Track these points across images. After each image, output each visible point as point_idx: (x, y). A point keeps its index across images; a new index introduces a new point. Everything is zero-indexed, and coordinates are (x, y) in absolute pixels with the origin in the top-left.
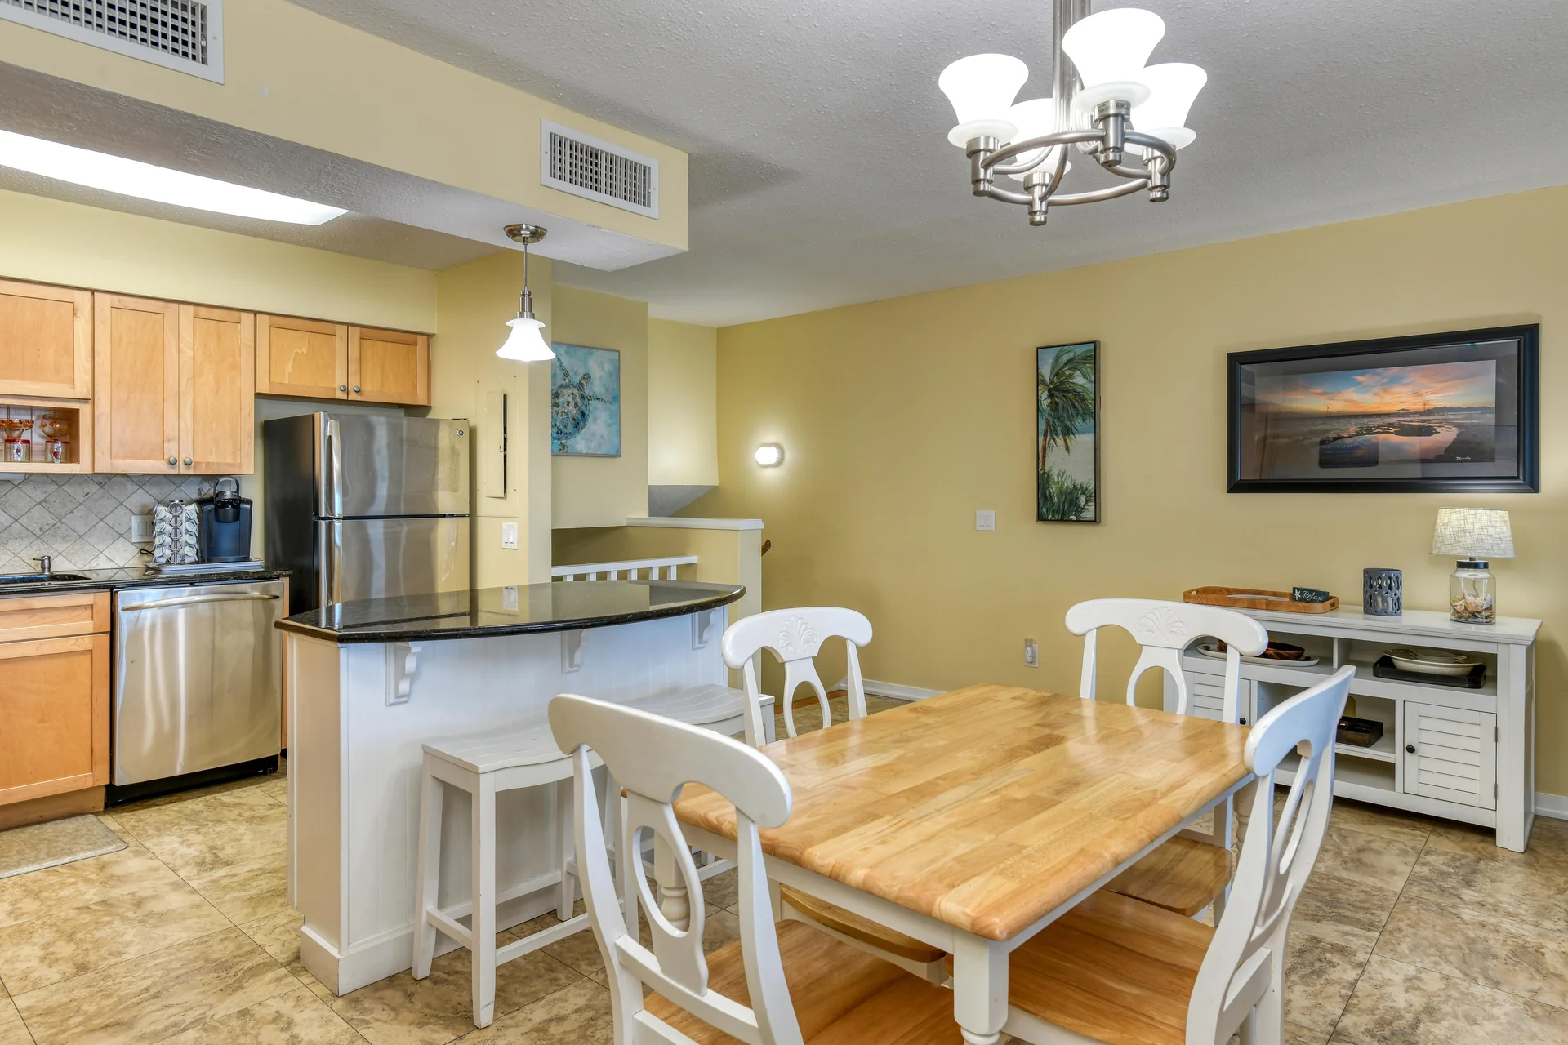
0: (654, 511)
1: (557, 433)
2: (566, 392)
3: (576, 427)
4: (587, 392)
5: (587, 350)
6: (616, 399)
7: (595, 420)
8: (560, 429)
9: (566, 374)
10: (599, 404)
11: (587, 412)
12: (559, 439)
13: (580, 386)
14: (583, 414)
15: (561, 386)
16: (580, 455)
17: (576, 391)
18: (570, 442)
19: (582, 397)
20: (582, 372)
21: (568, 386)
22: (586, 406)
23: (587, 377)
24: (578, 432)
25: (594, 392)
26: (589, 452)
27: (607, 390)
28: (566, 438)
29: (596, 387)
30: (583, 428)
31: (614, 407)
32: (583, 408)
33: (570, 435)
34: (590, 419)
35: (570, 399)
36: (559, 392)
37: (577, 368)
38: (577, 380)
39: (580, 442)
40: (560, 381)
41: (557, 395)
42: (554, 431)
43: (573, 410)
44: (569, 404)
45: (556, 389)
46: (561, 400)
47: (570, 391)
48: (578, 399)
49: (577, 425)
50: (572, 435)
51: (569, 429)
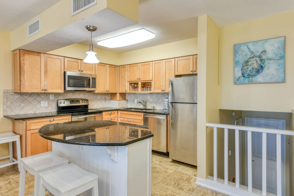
1: (248, 75)
2: (252, 60)
3: (258, 72)
5: (264, 41)
6: (283, 58)
7: (268, 68)
8: (249, 74)
9: (252, 53)
10: (271, 62)
11: (264, 66)
12: (248, 78)
15: (250, 58)
17: (258, 59)
18: (254, 79)
19: (261, 60)
20: (261, 51)
21: (253, 57)
22: (263, 63)
23: (265, 51)
24: (258, 74)
25: (268, 57)
26: (265, 81)
27: (276, 55)
28: (252, 77)
29: (270, 54)
30: (261, 72)
31: (282, 61)
32: (262, 64)
33: (253, 76)
35: (255, 62)
36: (249, 60)
37: (257, 49)
38: (258, 54)
39: (259, 78)
40: (249, 57)
41: (247, 62)
42: (246, 75)
43: (256, 66)
44: (254, 64)
45: (246, 59)
46: (250, 63)
47: (255, 58)
48: (259, 61)
49: (258, 71)
50: (255, 76)
51: (253, 73)
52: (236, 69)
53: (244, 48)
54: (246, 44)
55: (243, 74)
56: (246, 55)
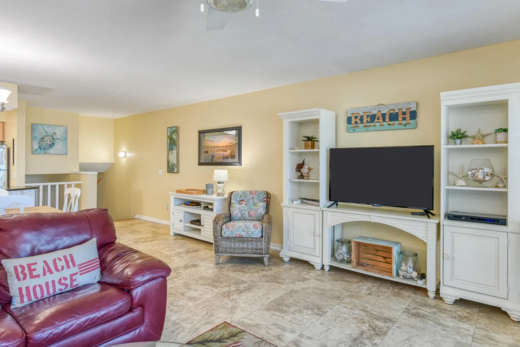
0: (81, 170)
4: (54, 137)
5: (55, 126)
6: (66, 139)
7: (58, 145)
8: (44, 147)
9: (47, 133)
10: (59, 141)
12: (44, 150)
13: (52, 136)
14: (53, 144)
15: (45, 136)
16: (52, 154)
17: (50, 137)
18: (48, 151)
19: (53, 139)
20: (52, 132)
21: (47, 136)
22: (54, 141)
23: (55, 133)
24: (51, 148)
26: (55, 153)
27: (62, 137)
29: (58, 136)
30: (53, 147)
31: (65, 142)
33: (47, 149)
34: (56, 145)
35: (48, 139)
37: (51, 131)
38: (51, 134)
39: (52, 151)
40: (44, 135)
41: (43, 138)
42: (42, 148)
43: (49, 142)
44: (48, 141)
45: (43, 137)
46: (45, 140)
47: (48, 137)
48: (51, 139)
49: (51, 146)
50: (49, 149)
51: (48, 147)
52: (34, 143)
53: (40, 127)
54: (42, 125)
55: (40, 147)
56: (42, 133)
